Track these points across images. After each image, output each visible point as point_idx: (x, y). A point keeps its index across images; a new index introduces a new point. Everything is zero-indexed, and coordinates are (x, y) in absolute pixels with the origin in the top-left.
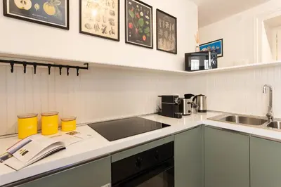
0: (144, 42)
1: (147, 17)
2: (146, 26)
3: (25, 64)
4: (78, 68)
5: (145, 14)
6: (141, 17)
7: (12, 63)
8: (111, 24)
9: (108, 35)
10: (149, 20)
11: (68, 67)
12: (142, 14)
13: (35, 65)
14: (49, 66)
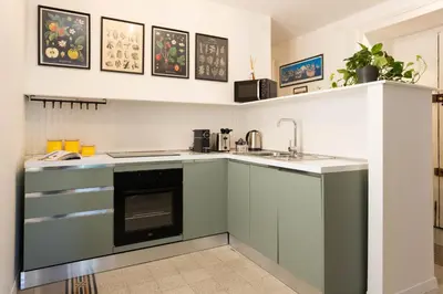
0: (178, 73)
1: (181, 45)
2: (179, 54)
3: (53, 101)
4: (96, 103)
5: (179, 41)
6: (172, 46)
7: (45, 101)
8: (134, 58)
9: (131, 70)
10: (184, 48)
11: (88, 103)
12: (174, 42)
13: (61, 102)
14: (72, 102)
